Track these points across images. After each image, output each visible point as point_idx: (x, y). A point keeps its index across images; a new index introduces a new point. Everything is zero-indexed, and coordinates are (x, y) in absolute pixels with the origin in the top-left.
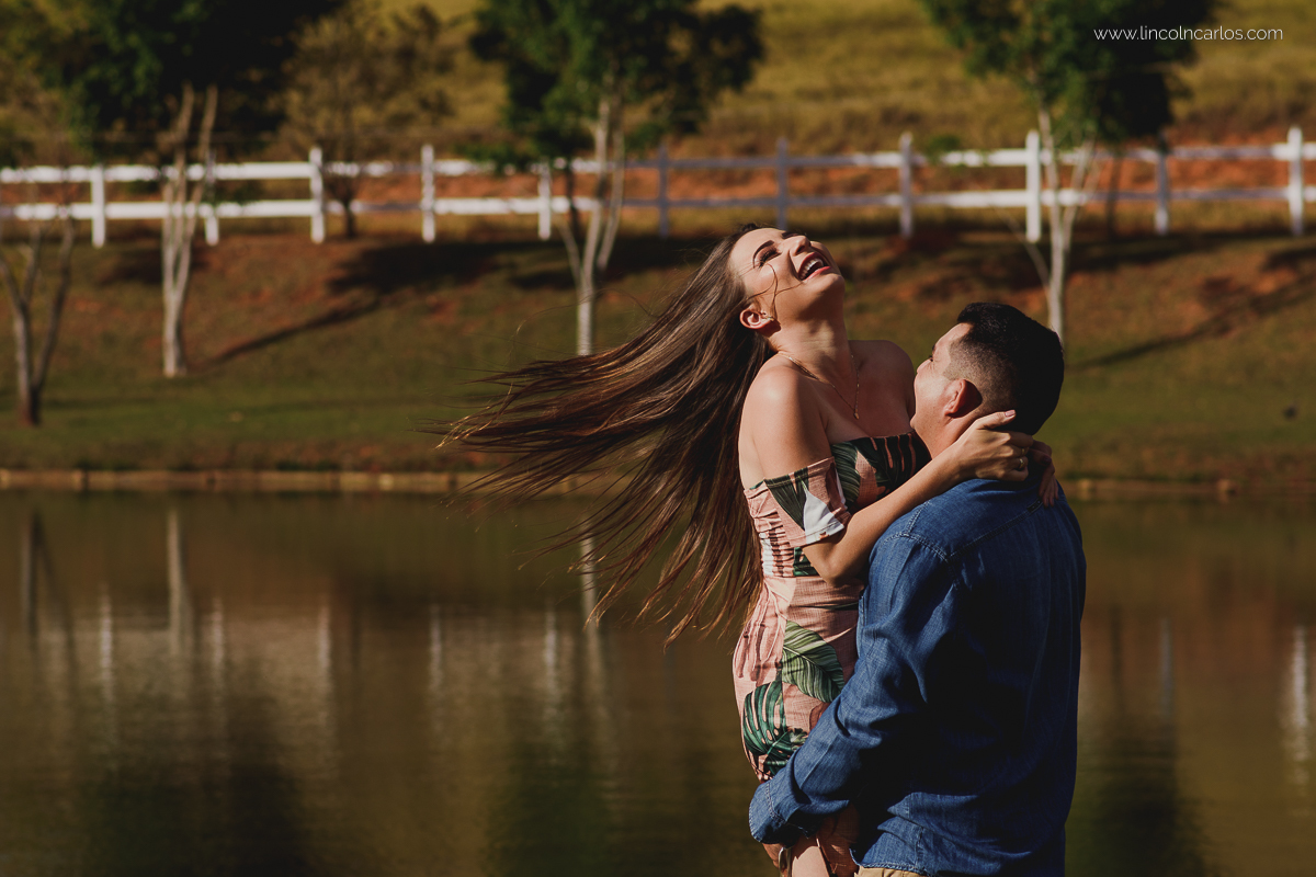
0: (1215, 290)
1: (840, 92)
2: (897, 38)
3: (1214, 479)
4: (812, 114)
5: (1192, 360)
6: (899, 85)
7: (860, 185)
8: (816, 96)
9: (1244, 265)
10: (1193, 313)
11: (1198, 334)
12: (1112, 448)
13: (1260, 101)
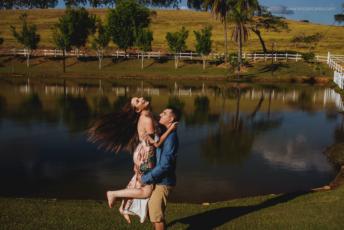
0: (40, 61)
1: (8, 45)
2: (12, 41)
3: (43, 75)
4: (6, 46)
5: (39, 66)
6: (12, 44)
7: (10, 52)
8: (6, 45)
9: (42, 59)
10: (38, 62)
11: (39, 64)
12: (35, 73)
13: (41, 46)
